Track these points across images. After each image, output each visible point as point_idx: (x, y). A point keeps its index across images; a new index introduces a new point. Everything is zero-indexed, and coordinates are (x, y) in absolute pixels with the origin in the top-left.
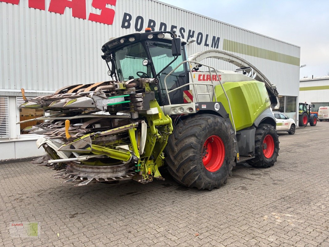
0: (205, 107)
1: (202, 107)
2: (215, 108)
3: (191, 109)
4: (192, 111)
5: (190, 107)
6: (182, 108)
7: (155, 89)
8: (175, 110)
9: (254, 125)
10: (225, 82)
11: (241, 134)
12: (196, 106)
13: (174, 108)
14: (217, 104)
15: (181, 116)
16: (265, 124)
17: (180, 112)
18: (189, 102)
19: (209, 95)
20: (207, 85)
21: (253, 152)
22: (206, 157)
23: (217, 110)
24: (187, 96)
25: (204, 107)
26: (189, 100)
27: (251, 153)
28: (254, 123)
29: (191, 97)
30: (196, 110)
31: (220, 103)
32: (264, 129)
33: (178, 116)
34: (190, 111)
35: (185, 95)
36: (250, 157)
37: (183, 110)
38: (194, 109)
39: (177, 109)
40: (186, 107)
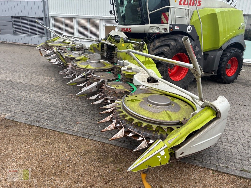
0: (179, 29)
1: (176, 29)
2: (188, 30)
3: (165, 29)
4: (166, 31)
5: (165, 27)
6: (158, 28)
7: (138, 9)
8: (153, 29)
9: (221, 48)
10: (205, 7)
11: (209, 54)
12: (170, 27)
13: (152, 28)
14: (190, 26)
15: (157, 34)
16: (232, 48)
17: (157, 31)
18: (165, 23)
19: (187, 18)
20: (186, 9)
21: (216, 70)
22: (173, 69)
23: (189, 32)
24: (164, 18)
25: (177, 28)
26: (165, 22)
27: (214, 71)
28: (221, 46)
29: (167, 19)
30: (169, 30)
31: (193, 26)
32: (231, 52)
33: (154, 34)
34: (164, 31)
35: (163, 17)
36: (212, 73)
37: (159, 29)
38: (168, 29)
39: (155, 28)
40: (161, 26)
